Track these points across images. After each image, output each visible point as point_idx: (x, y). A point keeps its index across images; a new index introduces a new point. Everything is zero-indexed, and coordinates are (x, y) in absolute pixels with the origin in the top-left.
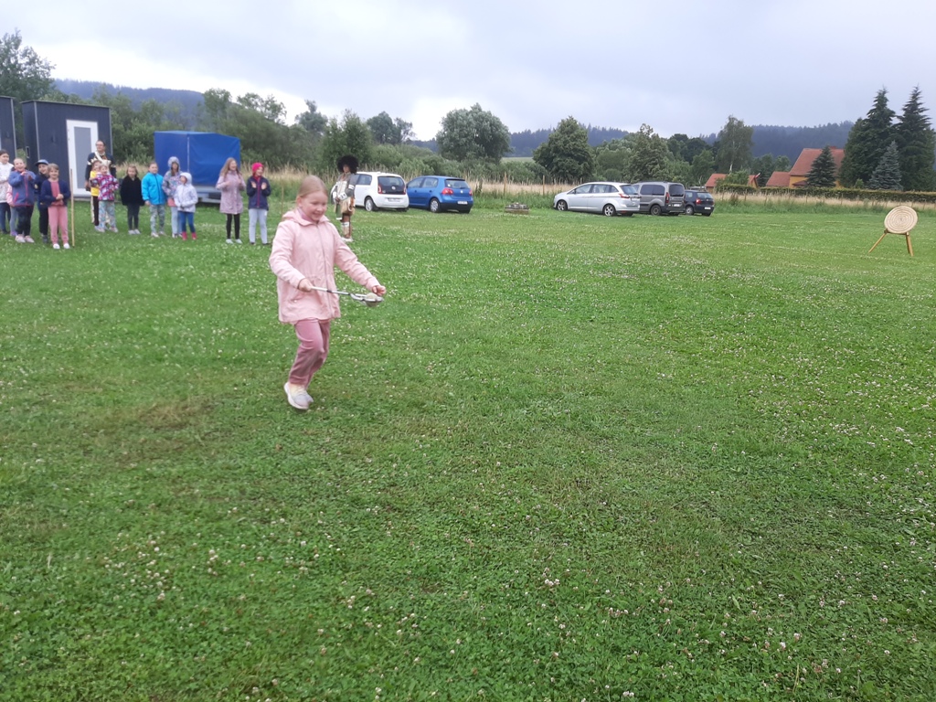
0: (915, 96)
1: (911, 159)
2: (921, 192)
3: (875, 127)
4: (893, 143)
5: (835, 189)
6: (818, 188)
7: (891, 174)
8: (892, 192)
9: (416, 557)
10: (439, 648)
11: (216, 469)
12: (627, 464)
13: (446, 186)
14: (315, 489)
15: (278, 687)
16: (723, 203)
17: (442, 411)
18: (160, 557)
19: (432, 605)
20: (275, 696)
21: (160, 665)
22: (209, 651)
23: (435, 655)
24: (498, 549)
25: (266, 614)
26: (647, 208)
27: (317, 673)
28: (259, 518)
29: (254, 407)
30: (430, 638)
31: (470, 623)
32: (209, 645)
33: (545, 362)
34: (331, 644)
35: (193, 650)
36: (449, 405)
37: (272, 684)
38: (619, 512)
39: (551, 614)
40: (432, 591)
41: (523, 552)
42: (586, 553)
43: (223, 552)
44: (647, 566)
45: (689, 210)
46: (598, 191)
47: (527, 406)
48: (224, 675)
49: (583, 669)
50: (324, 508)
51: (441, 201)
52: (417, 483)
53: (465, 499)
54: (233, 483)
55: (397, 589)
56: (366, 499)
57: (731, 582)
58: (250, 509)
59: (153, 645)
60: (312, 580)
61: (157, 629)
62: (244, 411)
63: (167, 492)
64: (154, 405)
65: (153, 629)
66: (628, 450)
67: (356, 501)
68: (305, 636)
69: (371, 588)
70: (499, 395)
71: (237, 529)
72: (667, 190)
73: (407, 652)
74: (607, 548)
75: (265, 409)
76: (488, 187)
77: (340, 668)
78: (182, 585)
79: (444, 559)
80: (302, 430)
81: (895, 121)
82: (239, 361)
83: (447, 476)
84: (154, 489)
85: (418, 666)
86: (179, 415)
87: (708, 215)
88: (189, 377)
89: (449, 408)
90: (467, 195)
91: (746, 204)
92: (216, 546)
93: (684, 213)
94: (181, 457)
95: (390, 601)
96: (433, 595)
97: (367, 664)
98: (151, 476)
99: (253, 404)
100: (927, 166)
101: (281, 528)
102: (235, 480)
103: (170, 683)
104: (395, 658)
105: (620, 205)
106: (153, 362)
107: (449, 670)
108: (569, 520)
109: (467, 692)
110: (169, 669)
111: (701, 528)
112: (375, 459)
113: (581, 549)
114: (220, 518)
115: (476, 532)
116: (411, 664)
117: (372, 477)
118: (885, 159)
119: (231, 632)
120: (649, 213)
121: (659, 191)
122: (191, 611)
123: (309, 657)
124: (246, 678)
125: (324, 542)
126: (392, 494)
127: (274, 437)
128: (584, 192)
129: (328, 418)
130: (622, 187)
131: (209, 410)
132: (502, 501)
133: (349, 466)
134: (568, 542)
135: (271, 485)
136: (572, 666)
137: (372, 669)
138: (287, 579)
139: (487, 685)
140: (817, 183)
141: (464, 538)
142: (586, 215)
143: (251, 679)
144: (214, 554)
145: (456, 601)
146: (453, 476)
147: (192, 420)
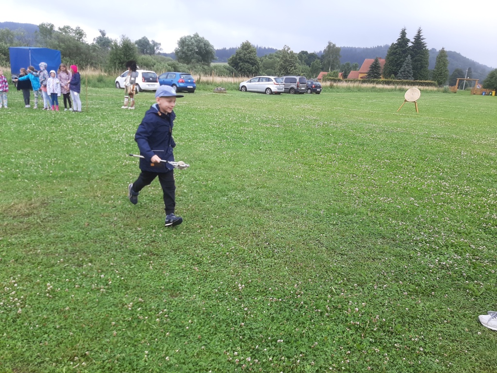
0: (419, 32)
1: (418, 64)
2: (422, 81)
3: (401, 47)
4: (409, 55)
5: (381, 80)
6: (373, 79)
7: (408, 72)
8: (408, 81)
9: (167, 279)
10: (180, 326)
11: (50, 238)
12: (279, 223)
13: (181, 78)
14: (109, 246)
15: (89, 356)
16: (326, 87)
17: (180, 200)
18: (18, 290)
19: (176, 304)
20: (88, 361)
21: (20, 350)
22: (48, 339)
23: (178, 330)
24: (212, 271)
25: (81, 316)
26: (288, 90)
27: (112, 346)
28: (76, 264)
29: (72, 203)
30: (175, 322)
31: (197, 311)
32: (48, 336)
33: (236, 172)
34: (120, 330)
35: (39, 339)
36: (185, 197)
37: (85, 354)
38: (275, 248)
39: (240, 303)
40: (176, 297)
41: (225, 272)
42: (258, 270)
43: (55, 284)
44: (289, 274)
45: (309, 91)
46: (262, 81)
47: (227, 196)
48: (58, 352)
49: (257, 330)
50: (114, 257)
51: (178, 86)
52: (167, 239)
53: (193, 246)
54: (60, 246)
55: (156, 297)
56: (138, 250)
57: (331, 279)
58: (71, 259)
59: (15, 339)
60: (108, 296)
61: (17, 330)
62: (67, 205)
63: (21, 253)
64: (12, 203)
65: (15, 330)
66: (279, 216)
67: (132, 252)
68: (104, 327)
69: (141, 298)
70: (211, 190)
71: (63, 271)
72: (298, 81)
73: (162, 330)
74: (269, 267)
75: (79, 203)
76: (204, 79)
77: (125, 342)
78: (31, 304)
79: (182, 279)
80: (101, 214)
81: (410, 44)
82: (62, 177)
83: (183, 235)
84: (13, 251)
85: (169, 337)
86: (28, 209)
87: (319, 93)
88: (33, 187)
89: (184, 199)
90: (192, 83)
91: (338, 88)
92: (51, 281)
93: (307, 92)
94: (29, 232)
95: (153, 304)
96: (176, 299)
97: (140, 339)
98: (12, 244)
99: (71, 201)
100: (425, 67)
101: (89, 268)
102: (61, 244)
103: (25, 359)
104: (156, 334)
105: (274, 88)
106: (11, 180)
107: (186, 338)
108: (249, 254)
109: (195, 348)
110: (25, 351)
111: (316, 253)
112: (143, 228)
113: (255, 268)
114: (53, 265)
115: (200, 263)
116: (164, 336)
117: (141, 238)
118: (405, 64)
119: (61, 328)
120: (289, 92)
121: (294, 81)
122: (37, 318)
123: (107, 338)
124: (70, 353)
125: (115, 275)
126: (153, 246)
127: (84, 218)
128: (255, 82)
129: (115, 207)
130: (275, 79)
131: (45, 205)
132: (214, 246)
133: (128, 232)
134: (249, 265)
135: (83, 245)
136: (251, 329)
137: (143, 341)
138: (93, 296)
139: (206, 343)
140: (372, 76)
141: (193, 267)
142: (257, 94)
143: (74, 353)
144: (50, 286)
145: (189, 301)
146: (187, 235)
147: (35, 212)
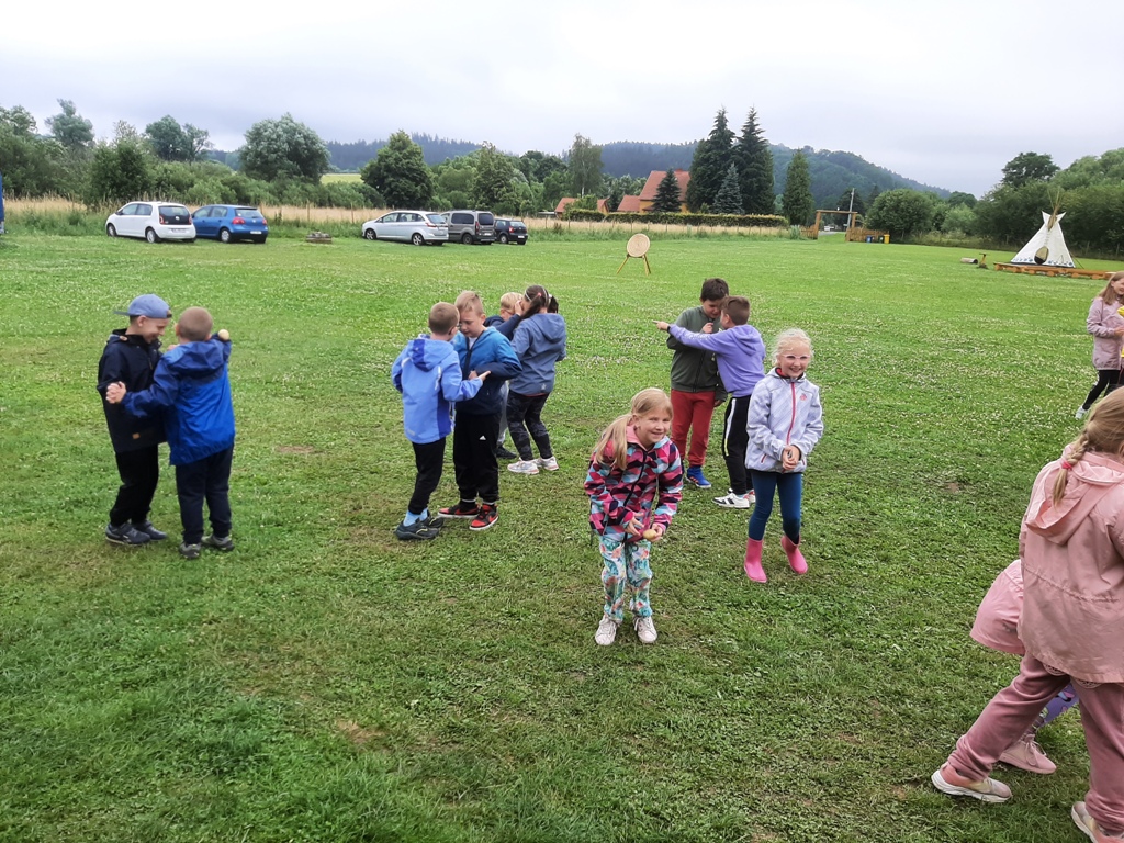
2: (759, 216)
3: (717, 148)
4: (733, 165)
5: (680, 215)
6: (664, 214)
7: (733, 198)
8: (734, 216)
13: (236, 215)
26: (459, 237)
46: (405, 219)
51: (232, 230)
72: (476, 219)
76: (289, 214)
81: (734, 141)
87: (522, 243)
90: (260, 225)
91: (569, 232)
93: (499, 241)
100: (767, 188)
105: (428, 234)
118: (726, 182)
120: (459, 241)
121: (469, 219)
128: (391, 221)
130: (429, 216)
142: (393, 244)
